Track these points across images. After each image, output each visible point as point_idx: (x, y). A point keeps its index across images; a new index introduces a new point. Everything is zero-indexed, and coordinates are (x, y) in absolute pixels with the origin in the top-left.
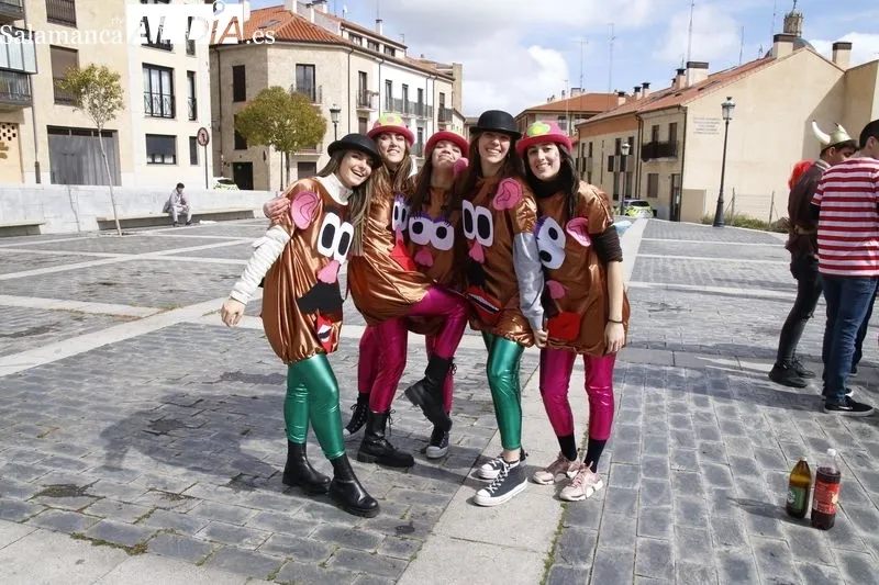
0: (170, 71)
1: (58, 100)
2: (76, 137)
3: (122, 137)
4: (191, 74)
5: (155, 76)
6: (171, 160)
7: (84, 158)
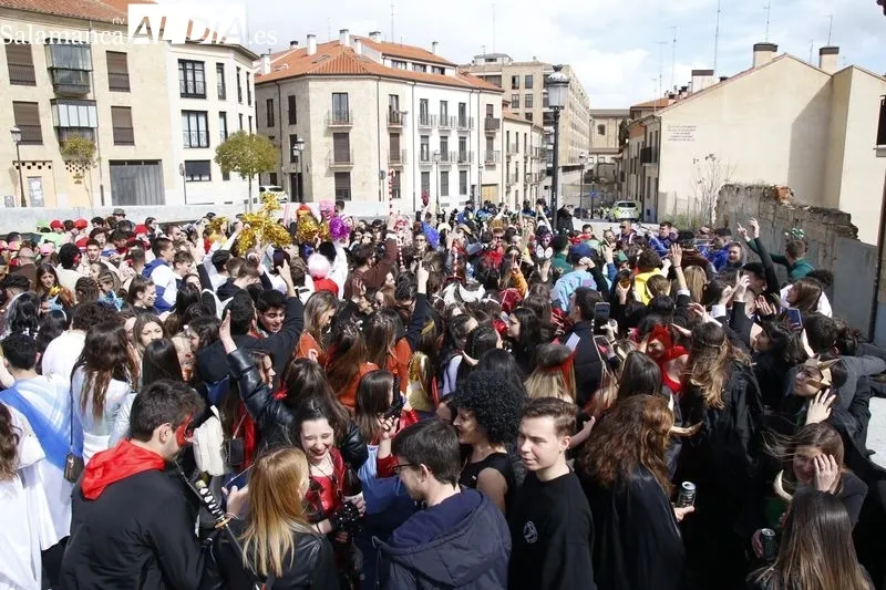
0: (205, 113)
1: (117, 142)
2: (130, 166)
3: (165, 165)
4: (223, 114)
5: (193, 119)
6: (207, 178)
7: (136, 180)
